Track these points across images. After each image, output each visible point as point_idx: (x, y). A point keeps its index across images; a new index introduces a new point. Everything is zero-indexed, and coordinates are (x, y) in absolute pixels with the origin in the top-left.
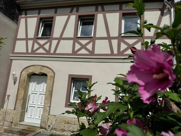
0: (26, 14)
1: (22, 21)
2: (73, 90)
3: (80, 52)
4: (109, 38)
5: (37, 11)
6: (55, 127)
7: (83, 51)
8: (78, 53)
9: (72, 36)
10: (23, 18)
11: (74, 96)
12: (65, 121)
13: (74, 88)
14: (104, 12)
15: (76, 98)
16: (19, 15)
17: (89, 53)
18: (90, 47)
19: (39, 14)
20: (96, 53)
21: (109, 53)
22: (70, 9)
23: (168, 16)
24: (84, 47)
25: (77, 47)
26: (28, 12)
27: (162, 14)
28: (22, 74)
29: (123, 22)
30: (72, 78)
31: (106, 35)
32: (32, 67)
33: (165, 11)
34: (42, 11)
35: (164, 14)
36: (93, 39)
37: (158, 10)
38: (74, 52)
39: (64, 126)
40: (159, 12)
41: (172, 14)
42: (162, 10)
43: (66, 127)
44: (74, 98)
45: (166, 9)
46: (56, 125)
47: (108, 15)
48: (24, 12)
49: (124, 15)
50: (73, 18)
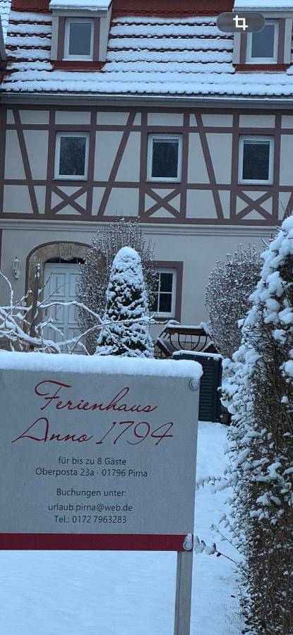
4: (214, 187)
5: (47, 114)
7: (163, 213)
8: (152, 216)
9: (136, 178)
10: (11, 127)
14: (203, 129)
17: (174, 217)
18: (175, 203)
19: (52, 120)
20: (188, 216)
24: (162, 203)
25: (150, 202)
28: (30, 261)
31: (207, 181)
32: (52, 246)
36: (181, 188)
38: (144, 215)
48: (9, 113)
49: (241, 136)
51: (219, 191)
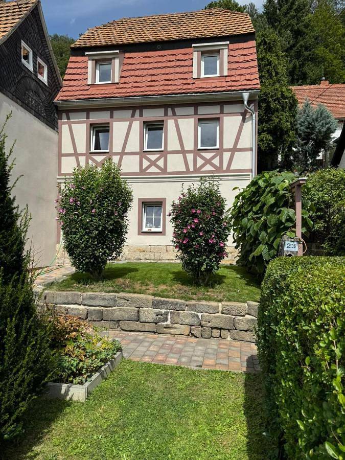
0: (68, 118)
1: (65, 128)
2: (145, 217)
3: (149, 171)
4: (183, 152)
5: (85, 114)
6: (129, 257)
7: (153, 169)
8: (147, 171)
10: (65, 123)
11: (147, 223)
12: (139, 250)
13: (145, 214)
14: (176, 117)
15: (148, 225)
16: (58, 119)
17: (160, 171)
18: (161, 163)
19: (88, 118)
20: (169, 170)
21: (185, 170)
22: (130, 112)
23: (250, 122)
24: (153, 163)
25: (146, 163)
26: (71, 115)
27: (244, 120)
29: (199, 129)
30: (143, 203)
31: (179, 148)
33: (247, 116)
34: (91, 114)
35: (246, 120)
36: (164, 154)
37: (239, 114)
38: (142, 171)
39: (138, 255)
40: (241, 117)
41: (254, 121)
42: (244, 115)
43: (141, 255)
44: (146, 226)
45: (248, 114)
46: (130, 255)
47: (180, 121)
48: (64, 115)
49: (199, 120)
50: (137, 125)
51: (187, 154)
